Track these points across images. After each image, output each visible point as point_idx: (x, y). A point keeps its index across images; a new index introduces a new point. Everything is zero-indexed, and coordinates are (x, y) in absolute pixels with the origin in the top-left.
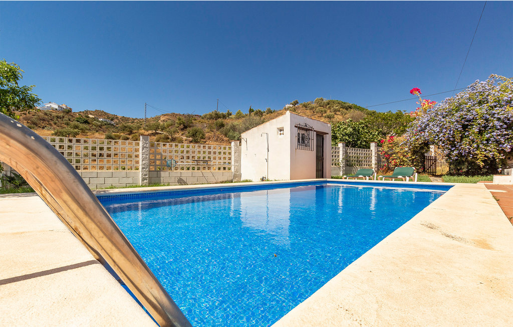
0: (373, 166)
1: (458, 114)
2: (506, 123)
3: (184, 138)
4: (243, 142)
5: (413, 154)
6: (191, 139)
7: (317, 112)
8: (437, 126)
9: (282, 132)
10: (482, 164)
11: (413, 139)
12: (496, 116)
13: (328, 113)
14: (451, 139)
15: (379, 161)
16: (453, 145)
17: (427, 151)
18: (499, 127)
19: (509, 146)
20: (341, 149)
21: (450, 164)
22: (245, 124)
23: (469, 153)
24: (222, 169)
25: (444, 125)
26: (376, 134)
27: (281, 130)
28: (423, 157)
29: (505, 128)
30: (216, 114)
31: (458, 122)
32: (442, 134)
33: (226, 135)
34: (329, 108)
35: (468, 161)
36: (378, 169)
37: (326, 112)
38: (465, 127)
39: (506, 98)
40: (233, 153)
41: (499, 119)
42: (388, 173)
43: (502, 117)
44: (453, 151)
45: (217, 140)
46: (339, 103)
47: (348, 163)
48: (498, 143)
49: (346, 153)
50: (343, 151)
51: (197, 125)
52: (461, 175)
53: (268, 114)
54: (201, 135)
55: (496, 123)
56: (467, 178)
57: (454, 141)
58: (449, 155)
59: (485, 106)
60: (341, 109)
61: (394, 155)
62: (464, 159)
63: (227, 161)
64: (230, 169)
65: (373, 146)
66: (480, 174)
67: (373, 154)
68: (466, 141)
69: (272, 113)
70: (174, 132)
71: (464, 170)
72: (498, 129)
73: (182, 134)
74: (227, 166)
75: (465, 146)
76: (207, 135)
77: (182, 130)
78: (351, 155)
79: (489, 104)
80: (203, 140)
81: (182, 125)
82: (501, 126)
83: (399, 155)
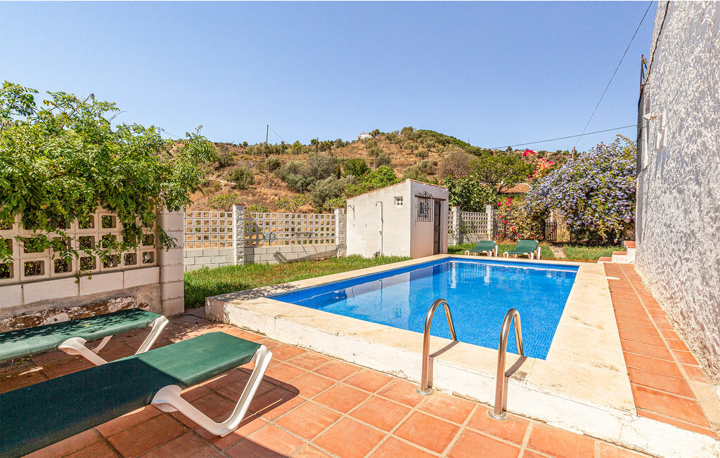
0: (489, 232)
1: (581, 181)
2: (627, 194)
3: (223, 182)
4: (349, 210)
5: (533, 220)
6: (233, 184)
7: (405, 148)
8: (560, 191)
9: (400, 202)
10: (604, 235)
11: (534, 204)
12: (618, 185)
13: (420, 149)
14: (574, 207)
15: (495, 226)
16: (576, 214)
17: (547, 217)
18: (620, 197)
19: (628, 217)
20: (455, 214)
21: (571, 232)
22: (311, 164)
23: (592, 223)
24: (325, 241)
25: (567, 192)
26: (491, 192)
27: (399, 199)
28: (543, 223)
29: (626, 199)
30: (267, 147)
31: (581, 189)
32: (564, 202)
33: (283, 179)
34: (422, 142)
35: (590, 231)
36: (494, 236)
37: (417, 148)
38: (588, 196)
39: (628, 167)
40: (337, 222)
41: (620, 189)
42: (505, 241)
43: (624, 187)
44: (576, 221)
45: (271, 185)
46: (433, 136)
47: (462, 230)
48: (619, 212)
49: (460, 218)
50: (457, 216)
51: (240, 163)
52: (582, 245)
53: (338, 147)
54: (249, 179)
55: (618, 193)
56: (587, 248)
57: (577, 210)
58: (571, 226)
59: (608, 173)
60: (436, 144)
61: (513, 221)
62: (585, 228)
63: (330, 232)
64: (333, 241)
65: (489, 209)
66: (599, 245)
67: (489, 219)
68: (589, 211)
69: (343, 146)
70: (207, 173)
71: (585, 240)
72: (620, 200)
73: (219, 176)
74: (330, 238)
75: (587, 216)
76: (256, 178)
77: (216, 169)
78: (465, 220)
79: (612, 172)
80: (251, 186)
81: (217, 163)
82: (623, 196)
83: (518, 220)
